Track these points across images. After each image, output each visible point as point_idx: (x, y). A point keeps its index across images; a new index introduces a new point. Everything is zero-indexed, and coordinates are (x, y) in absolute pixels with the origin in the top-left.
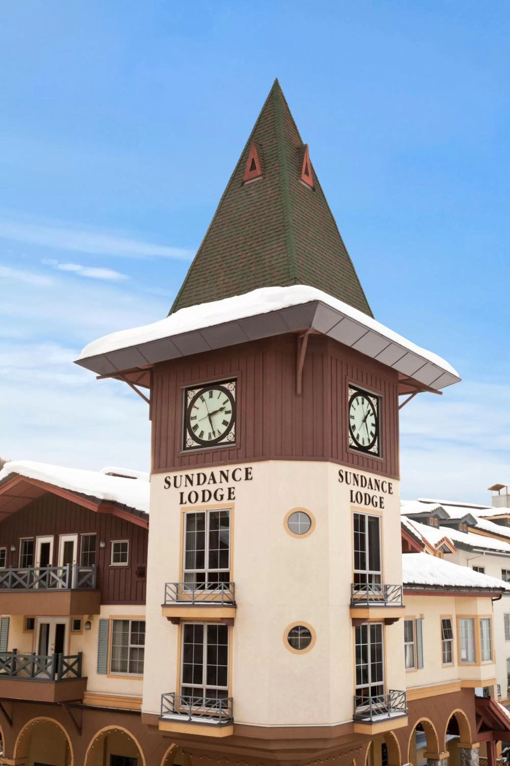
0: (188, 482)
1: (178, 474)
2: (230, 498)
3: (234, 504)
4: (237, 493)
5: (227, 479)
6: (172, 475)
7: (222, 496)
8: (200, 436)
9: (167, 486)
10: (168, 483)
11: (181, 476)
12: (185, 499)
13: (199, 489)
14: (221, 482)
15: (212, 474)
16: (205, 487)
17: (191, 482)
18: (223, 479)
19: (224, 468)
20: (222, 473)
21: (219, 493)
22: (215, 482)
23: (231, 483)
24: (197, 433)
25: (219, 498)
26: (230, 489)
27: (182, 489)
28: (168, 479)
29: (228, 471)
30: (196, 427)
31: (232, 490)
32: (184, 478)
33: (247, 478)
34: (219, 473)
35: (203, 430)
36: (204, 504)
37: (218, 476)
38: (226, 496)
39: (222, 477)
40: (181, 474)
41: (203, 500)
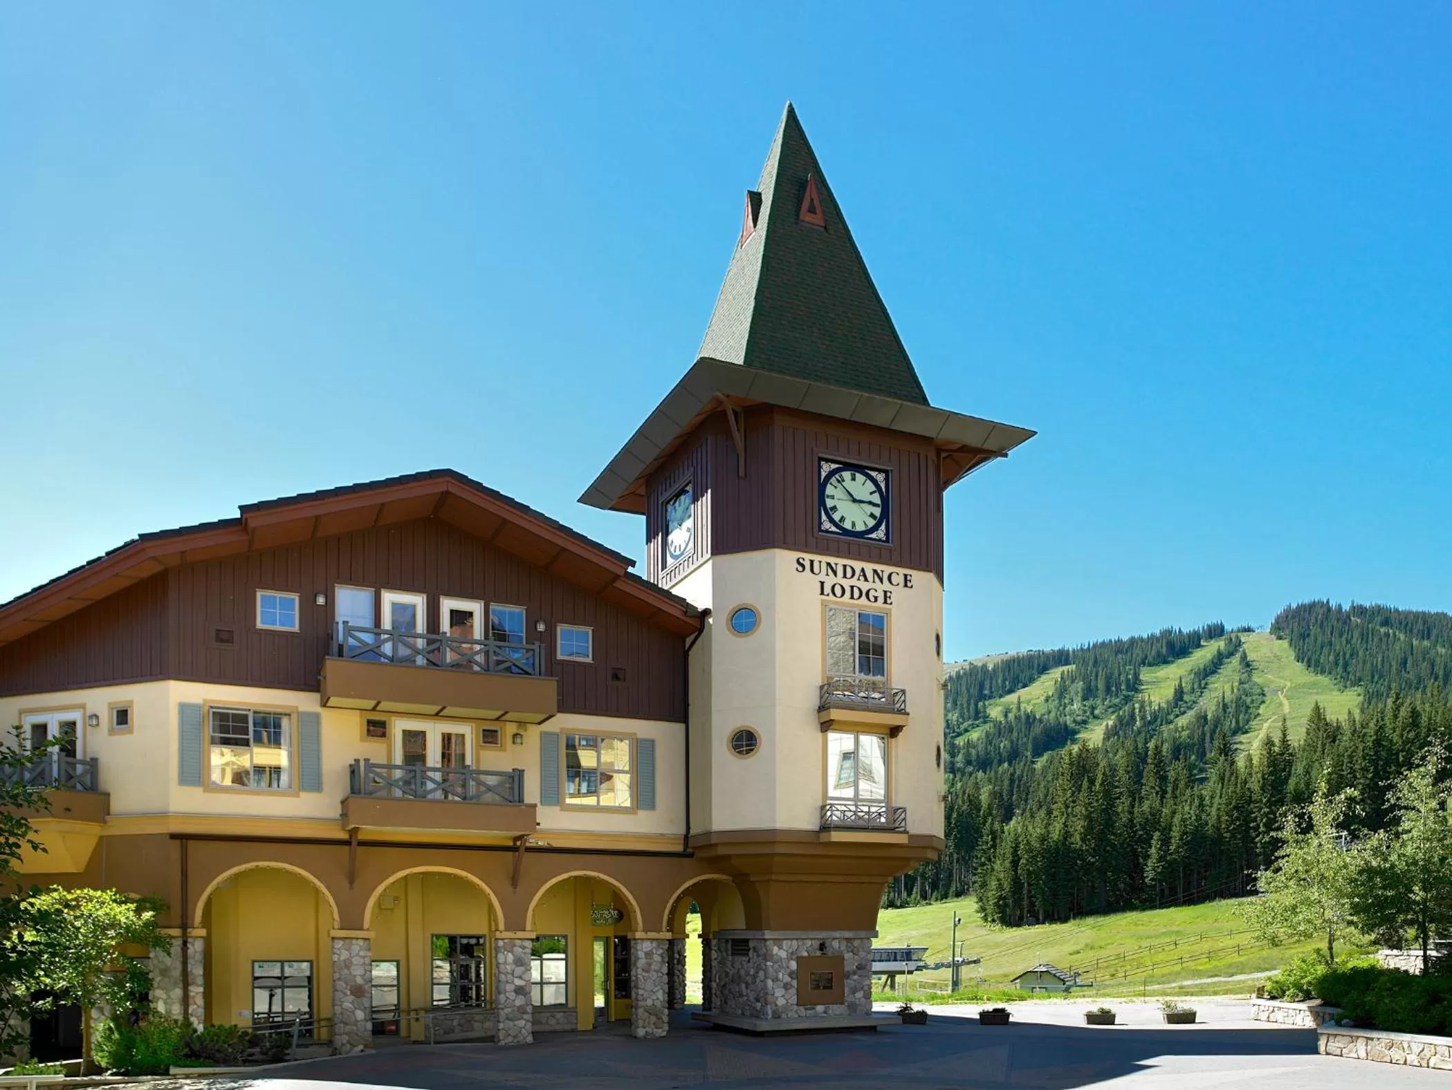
0: (830, 571)
1: (816, 558)
2: (885, 602)
3: (890, 610)
4: (893, 598)
5: (881, 580)
6: (807, 557)
7: (876, 598)
8: (840, 521)
9: (800, 569)
10: (803, 566)
11: (820, 562)
12: (827, 589)
13: (847, 583)
14: (874, 582)
15: (863, 570)
16: (854, 582)
17: (835, 573)
18: (877, 579)
19: (879, 567)
20: (875, 571)
21: (872, 593)
22: (866, 580)
23: (886, 585)
24: (836, 517)
25: (872, 599)
26: (885, 592)
27: (822, 577)
28: (801, 561)
29: (882, 571)
30: (834, 508)
31: (888, 594)
32: (824, 566)
33: (906, 585)
34: (872, 572)
35: (845, 516)
36: (852, 601)
37: (870, 575)
38: (881, 599)
39: (876, 576)
40: (821, 560)
41: (852, 597)
